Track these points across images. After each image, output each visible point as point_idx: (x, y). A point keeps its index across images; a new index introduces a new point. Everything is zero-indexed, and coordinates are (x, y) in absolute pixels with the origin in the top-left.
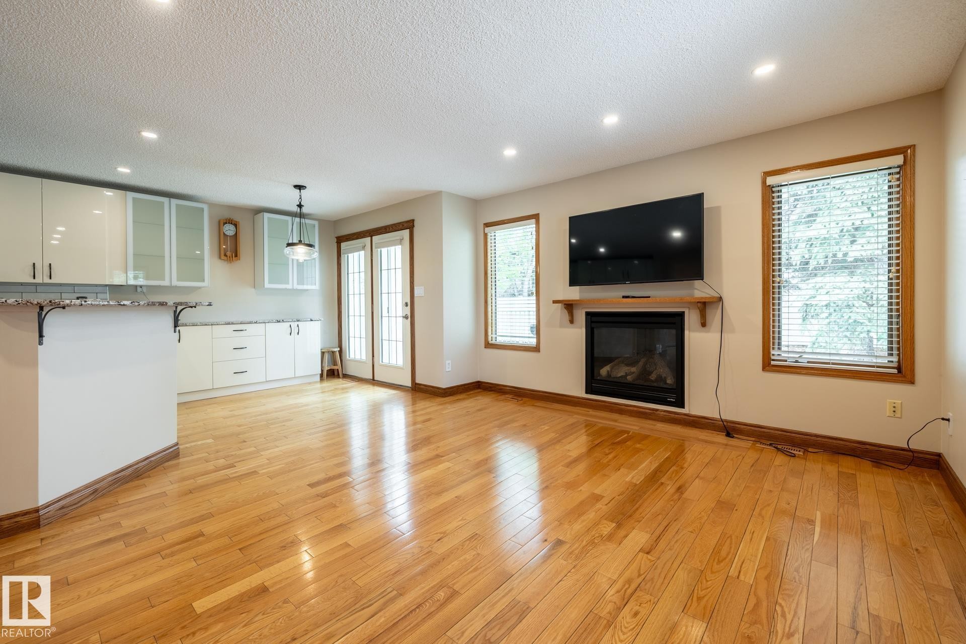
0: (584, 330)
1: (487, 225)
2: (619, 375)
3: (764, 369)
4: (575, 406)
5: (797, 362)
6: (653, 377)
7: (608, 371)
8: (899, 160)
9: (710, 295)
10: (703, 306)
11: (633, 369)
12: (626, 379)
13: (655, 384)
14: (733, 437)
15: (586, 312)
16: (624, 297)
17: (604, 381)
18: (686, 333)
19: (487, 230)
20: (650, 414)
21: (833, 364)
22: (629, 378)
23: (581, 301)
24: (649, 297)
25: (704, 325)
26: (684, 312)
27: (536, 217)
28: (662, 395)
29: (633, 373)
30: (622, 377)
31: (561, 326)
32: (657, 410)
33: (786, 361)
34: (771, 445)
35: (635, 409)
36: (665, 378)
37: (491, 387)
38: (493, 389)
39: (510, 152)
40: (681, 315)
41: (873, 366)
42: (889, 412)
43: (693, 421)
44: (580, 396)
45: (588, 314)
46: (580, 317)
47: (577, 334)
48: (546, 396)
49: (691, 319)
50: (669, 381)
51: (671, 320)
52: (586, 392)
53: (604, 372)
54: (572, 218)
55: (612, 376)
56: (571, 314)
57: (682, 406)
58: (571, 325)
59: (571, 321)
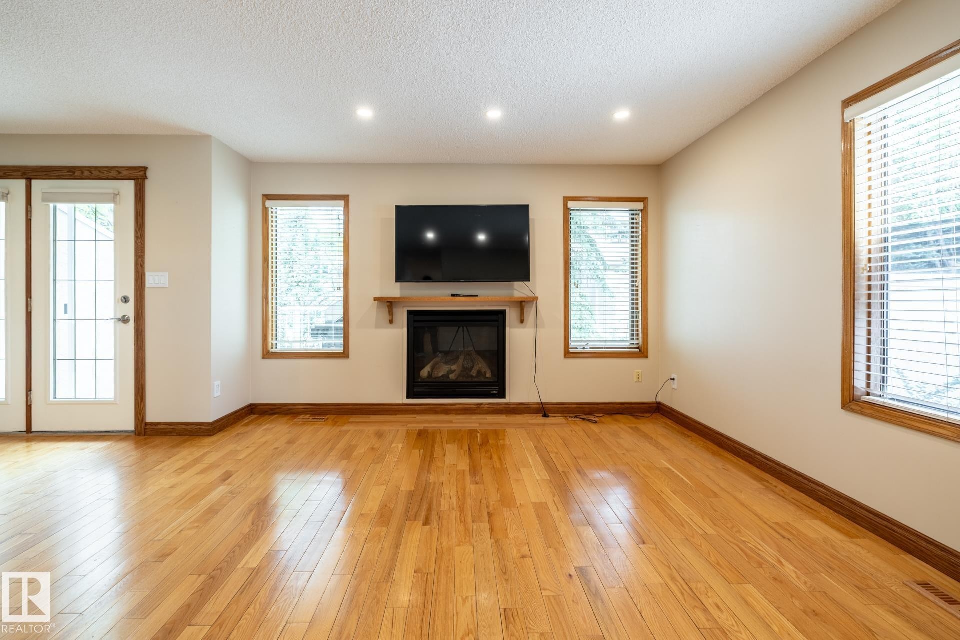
0: (406, 330)
1: (268, 197)
2: (440, 375)
3: (565, 357)
4: (396, 415)
5: (584, 349)
6: (474, 373)
7: (429, 372)
8: (640, 206)
9: (526, 295)
10: (522, 305)
11: (454, 367)
12: (449, 378)
13: (476, 380)
14: (548, 417)
15: (408, 311)
16: (453, 295)
17: (426, 383)
18: (507, 329)
19: (269, 204)
20: (475, 409)
21: (605, 348)
22: (452, 377)
23: (404, 298)
24: (477, 296)
25: (522, 322)
26: (505, 311)
27: (345, 198)
28: (485, 389)
29: (455, 371)
30: (443, 376)
31: (378, 326)
32: (481, 404)
33: (577, 349)
34: (576, 417)
35: (461, 407)
36: (485, 373)
37: (272, 410)
38: (277, 411)
39: (365, 113)
40: (503, 313)
41: (625, 348)
42: (636, 380)
43: (513, 409)
44: (400, 402)
45: (410, 313)
46: (402, 317)
47: (399, 334)
48: (357, 409)
49: (512, 316)
50: (489, 375)
51: (494, 318)
52: (408, 398)
53: (425, 373)
54: (399, 209)
55: (433, 376)
56: (391, 313)
57: (504, 397)
58: (391, 326)
59: (391, 322)
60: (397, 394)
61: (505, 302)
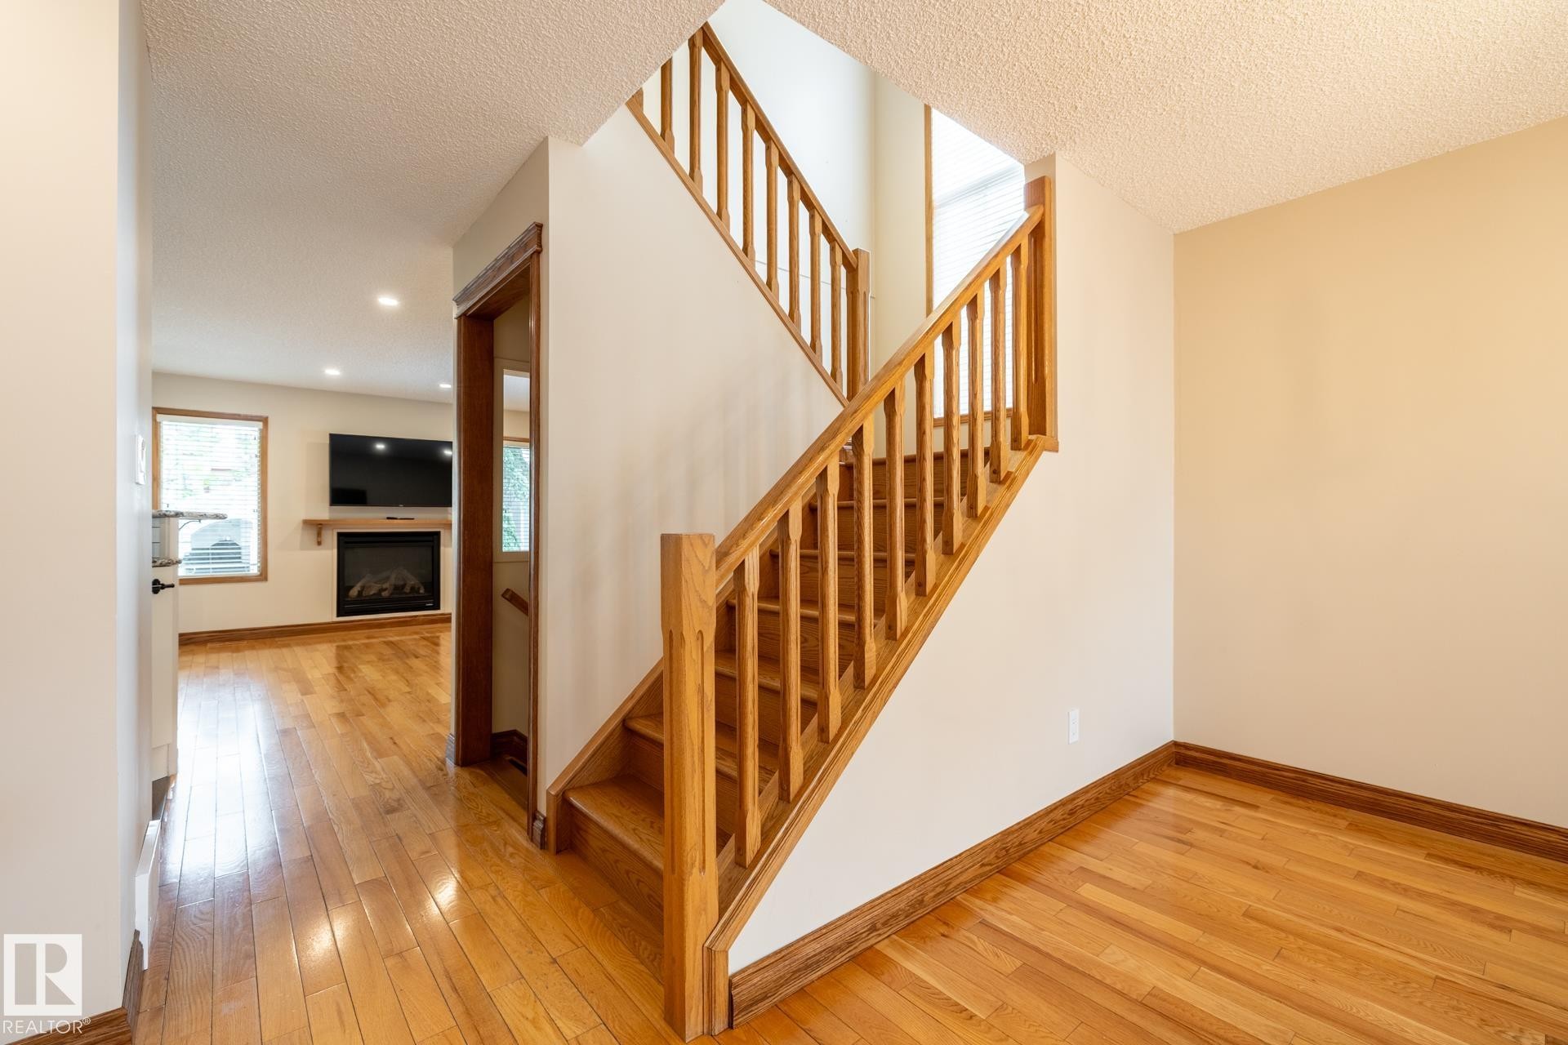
0: (335, 551)
1: (158, 410)
2: (371, 593)
4: (326, 633)
6: (407, 589)
7: (359, 591)
11: (385, 585)
12: (382, 595)
13: (409, 594)
15: (338, 533)
16: (388, 518)
17: (354, 602)
18: (442, 548)
19: (159, 417)
20: (410, 621)
22: (385, 594)
23: (334, 521)
24: (414, 519)
26: (440, 531)
27: (263, 420)
28: (419, 603)
29: (386, 588)
30: (374, 594)
31: (302, 548)
32: (419, 616)
35: (396, 620)
36: (419, 589)
40: (438, 534)
44: (330, 620)
45: (340, 535)
46: (331, 540)
47: (328, 556)
49: (446, 536)
50: (422, 591)
51: (430, 538)
52: (339, 615)
53: (354, 592)
54: (332, 437)
55: (364, 595)
56: (319, 534)
57: (438, 608)
58: (320, 547)
59: (319, 543)
60: (327, 613)
61: (440, 524)
